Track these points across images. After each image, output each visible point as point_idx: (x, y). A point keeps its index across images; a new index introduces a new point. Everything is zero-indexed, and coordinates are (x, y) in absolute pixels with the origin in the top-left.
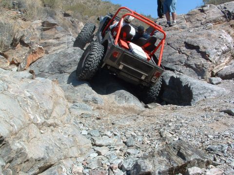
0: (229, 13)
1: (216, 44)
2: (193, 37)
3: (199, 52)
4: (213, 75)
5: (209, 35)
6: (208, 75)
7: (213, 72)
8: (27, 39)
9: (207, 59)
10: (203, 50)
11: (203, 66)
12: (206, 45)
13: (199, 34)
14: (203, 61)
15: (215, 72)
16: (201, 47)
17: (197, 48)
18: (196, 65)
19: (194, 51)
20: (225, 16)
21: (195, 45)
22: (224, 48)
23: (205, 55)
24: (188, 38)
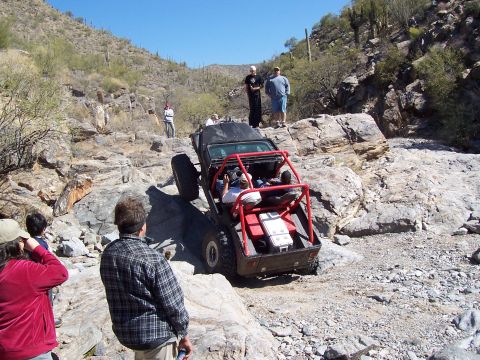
0: (353, 132)
1: (342, 191)
2: (311, 178)
3: (320, 200)
4: (338, 231)
5: (332, 176)
6: (333, 230)
7: (337, 227)
8: (51, 156)
9: (332, 211)
10: (327, 199)
11: (326, 220)
12: (331, 193)
13: (319, 173)
14: (326, 213)
15: (341, 227)
16: (323, 194)
17: (318, 195)
18: (316, 218)
19: (314, 199)
20: (347, 137)
21: (316, 190)
22: (353, 196)
23: (328, 205)
24: (304, 180)
